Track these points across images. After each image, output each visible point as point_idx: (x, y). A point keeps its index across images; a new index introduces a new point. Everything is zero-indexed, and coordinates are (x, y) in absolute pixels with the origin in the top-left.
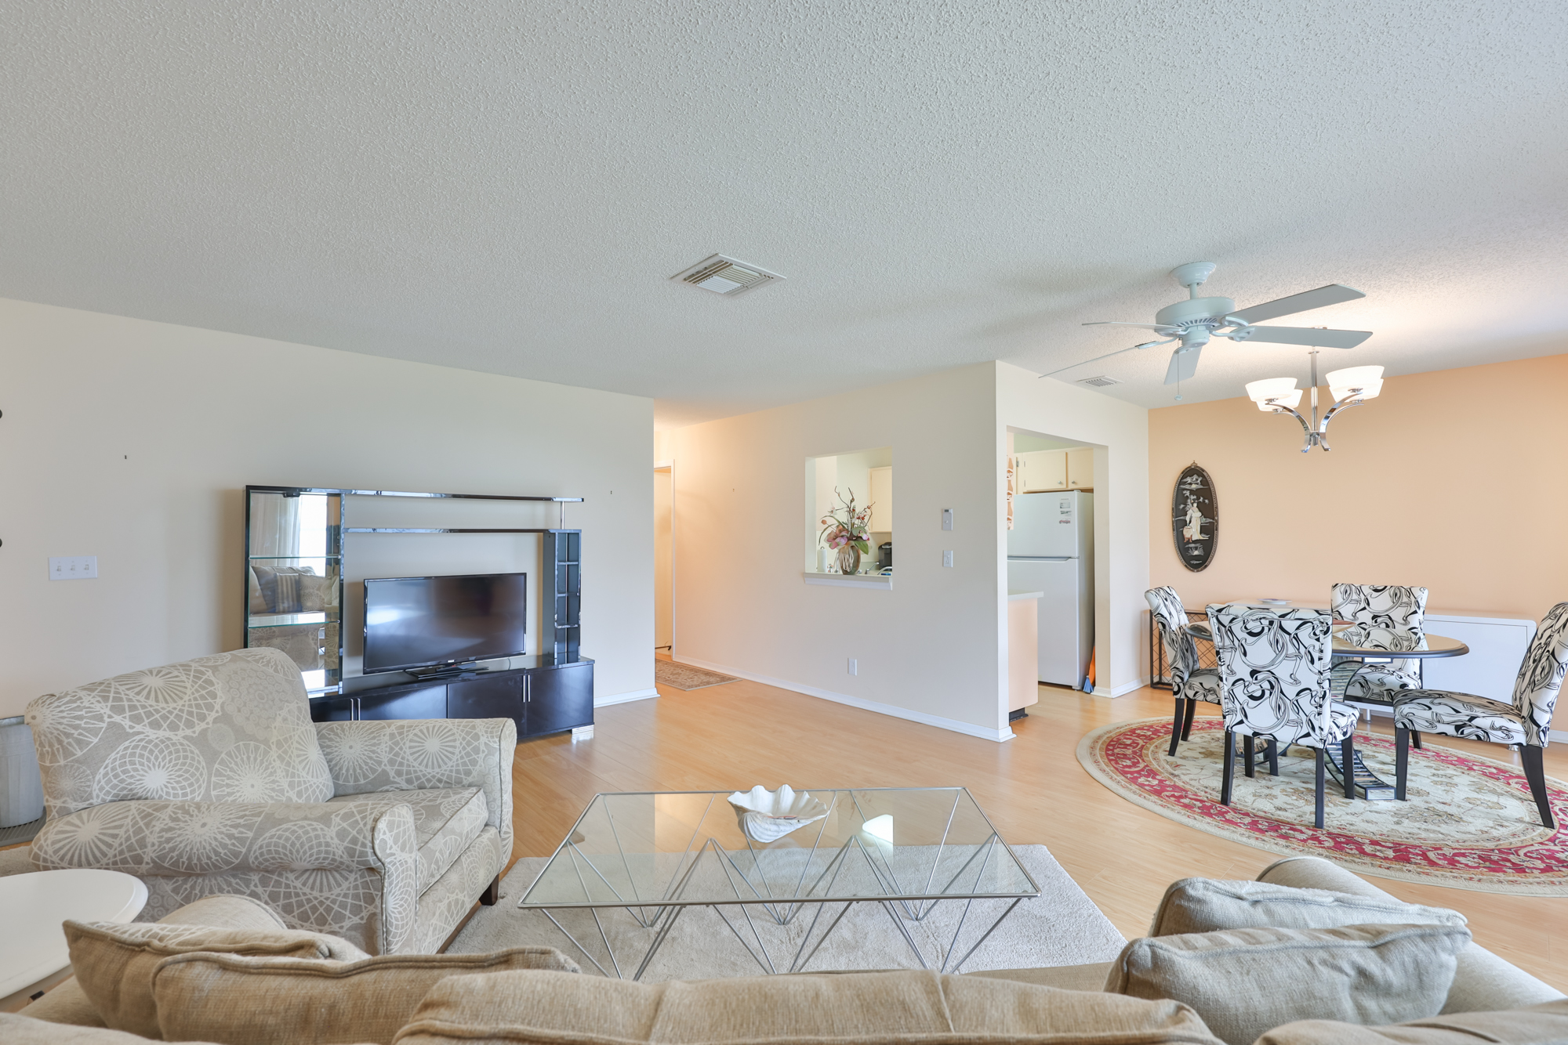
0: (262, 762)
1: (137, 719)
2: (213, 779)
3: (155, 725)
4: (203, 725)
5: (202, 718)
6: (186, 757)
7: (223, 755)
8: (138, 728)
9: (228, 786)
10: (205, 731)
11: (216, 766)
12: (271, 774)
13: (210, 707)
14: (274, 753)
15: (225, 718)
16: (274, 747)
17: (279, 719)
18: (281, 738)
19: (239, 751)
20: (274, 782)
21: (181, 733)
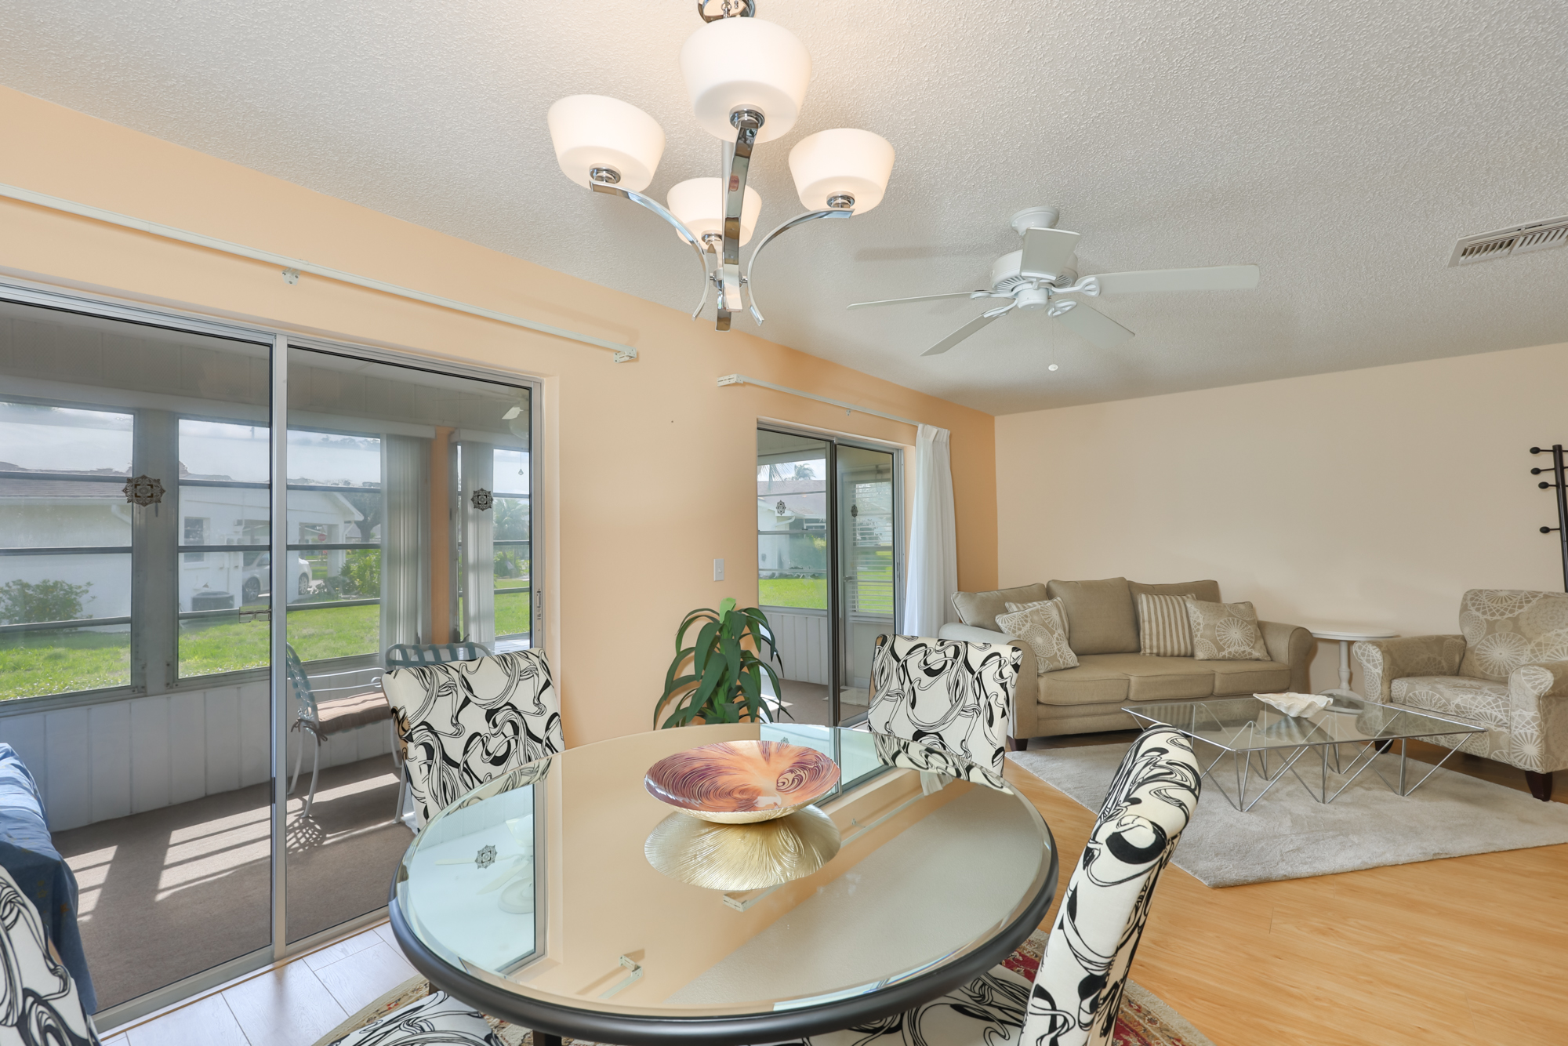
0: (1518, 647)
1: (1473, 605)
2: (1483, 641)
3: (1478, 610)
4: (1499, 618)
5: (1502, 614)
6: (1479, 627)
7: (1497, 634)
8: (1472, 608)
9: (1488, 647)
10: (1497, 620)
11: (1489, 637)
12: (1518, 655)
13: (1512, 611)
14: (1529, 647)
15: (1515, 620)
16: (1533, 644)
17: (1554, 633)
18: (1543, 642)
19: (1507, 636)
20: (1516, 659)
21: (1485, 617)
